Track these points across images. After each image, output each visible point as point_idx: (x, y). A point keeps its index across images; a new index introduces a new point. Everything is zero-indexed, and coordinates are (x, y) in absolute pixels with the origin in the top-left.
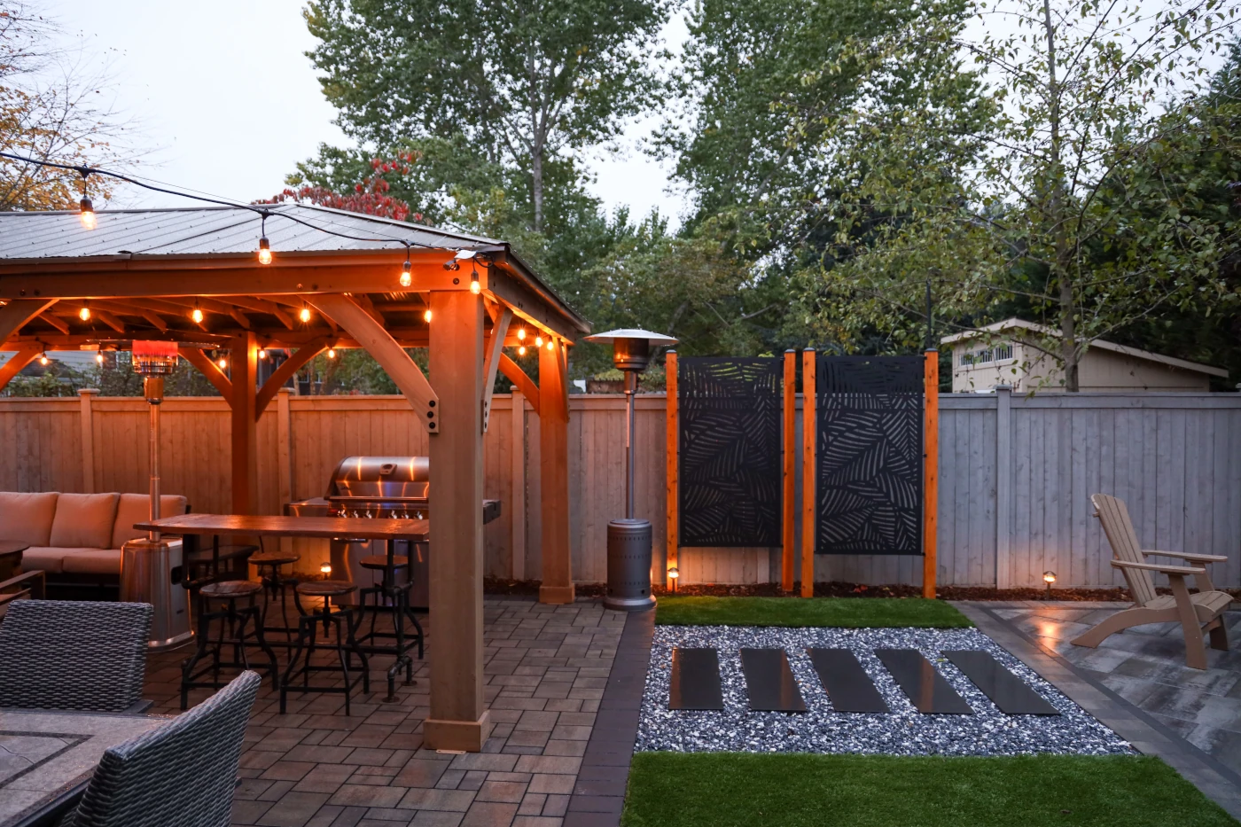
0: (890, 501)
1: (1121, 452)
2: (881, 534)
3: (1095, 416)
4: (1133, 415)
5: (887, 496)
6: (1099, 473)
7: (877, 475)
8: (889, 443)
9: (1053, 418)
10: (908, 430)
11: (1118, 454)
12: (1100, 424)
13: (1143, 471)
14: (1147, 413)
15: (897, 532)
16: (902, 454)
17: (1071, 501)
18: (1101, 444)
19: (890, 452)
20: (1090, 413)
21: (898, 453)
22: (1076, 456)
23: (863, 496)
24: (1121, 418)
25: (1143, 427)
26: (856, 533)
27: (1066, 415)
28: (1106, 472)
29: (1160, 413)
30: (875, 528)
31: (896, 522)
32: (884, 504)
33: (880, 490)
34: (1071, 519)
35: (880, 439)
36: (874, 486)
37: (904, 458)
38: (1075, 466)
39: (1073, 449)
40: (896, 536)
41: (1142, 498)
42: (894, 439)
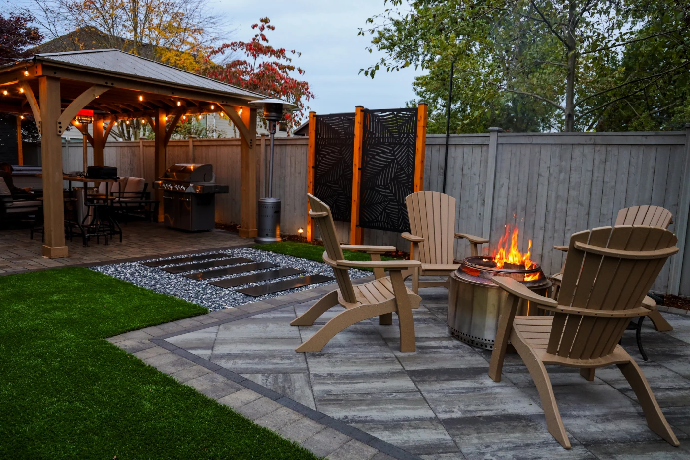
0: (396, 199)
1: (575, 177)
2: (391, 218)
3: (557, 150)
4: (587, 150)
5: (395, 195)
6: (557, 193)
7: (390, 183)
8: (398, 162)
9: (527, 151)
10: (408, 155)
11: (572, 180)
12: (561, 157)
13: (591, 194)
14: (598, 148)
15: (399, 218)
16: (404, 170)
17: (535, 212)
18: (561, 171)
19: (397, 169)
20: (554, 148)
21: (402, 169)
22: (541, 179)
23: (382, 195)
24: (577, 151)
25: (594, 159)
26: (378, 217)
27: (537, 149)
28: (563, 192)
29: (609, 148)
30: (388, 215)
31: (399, 212)
32: (392, 200)
33: (391, 192)
34: (534, 225)
35: (393, 160)
36: (388, 189)
37: (405, 172)
38: (540, 187)
39: (539, 175)
40: (398, 221)
41: (589, 214)
42: (400, 160)
